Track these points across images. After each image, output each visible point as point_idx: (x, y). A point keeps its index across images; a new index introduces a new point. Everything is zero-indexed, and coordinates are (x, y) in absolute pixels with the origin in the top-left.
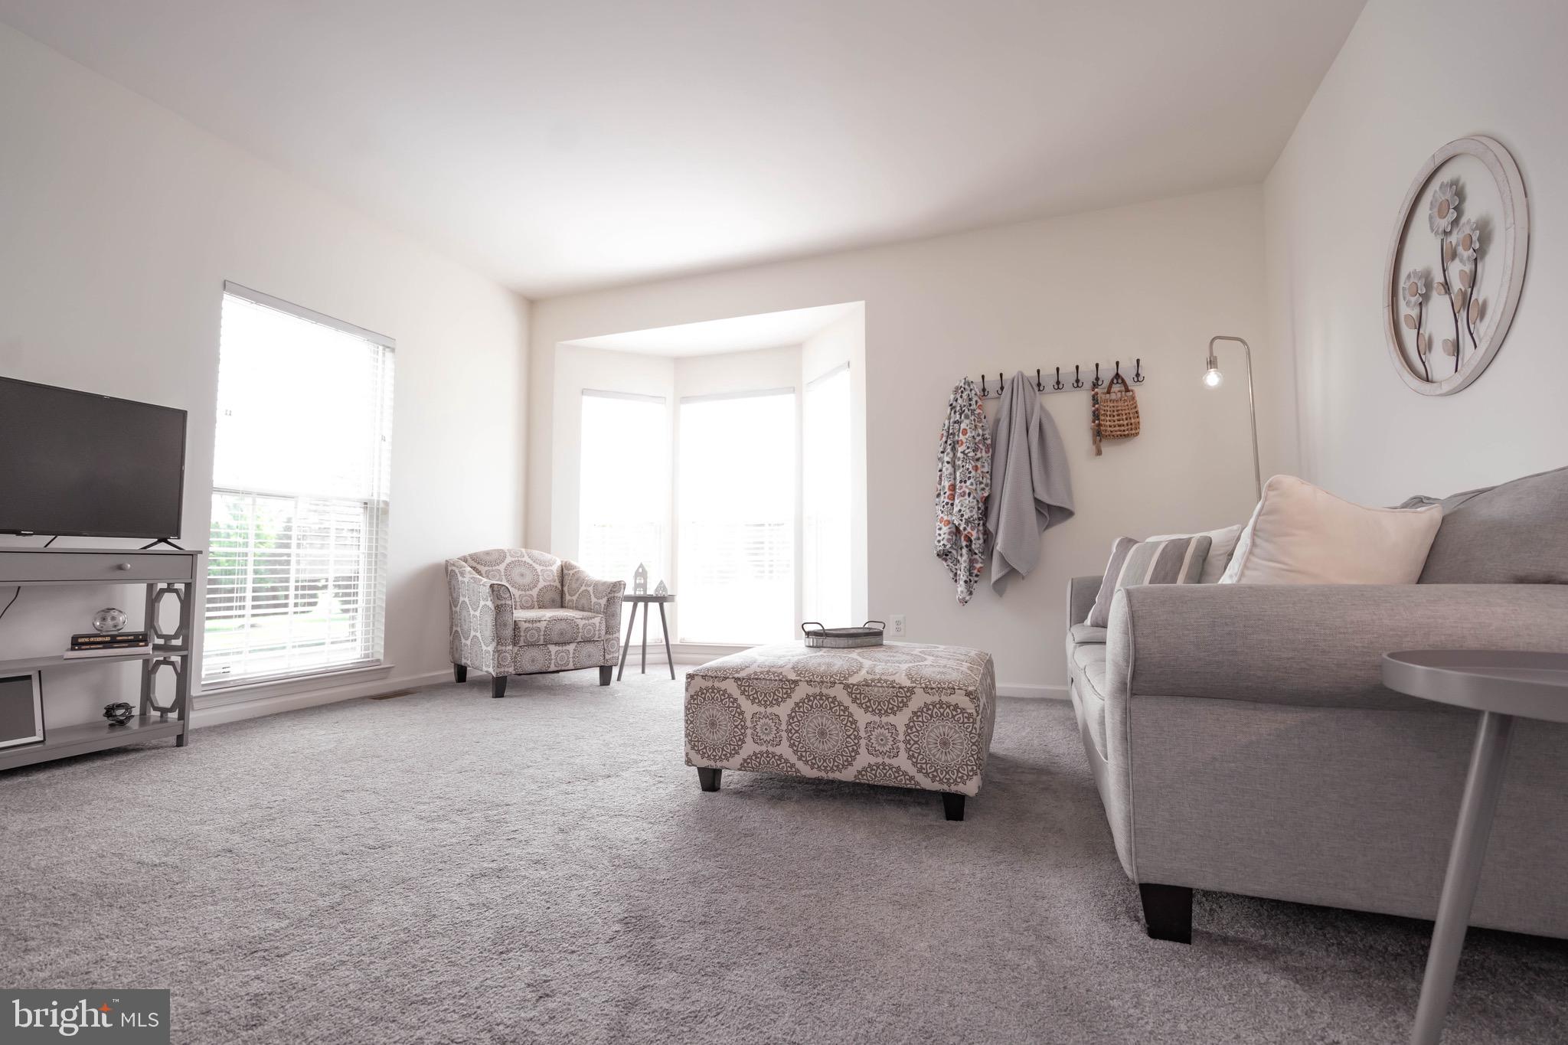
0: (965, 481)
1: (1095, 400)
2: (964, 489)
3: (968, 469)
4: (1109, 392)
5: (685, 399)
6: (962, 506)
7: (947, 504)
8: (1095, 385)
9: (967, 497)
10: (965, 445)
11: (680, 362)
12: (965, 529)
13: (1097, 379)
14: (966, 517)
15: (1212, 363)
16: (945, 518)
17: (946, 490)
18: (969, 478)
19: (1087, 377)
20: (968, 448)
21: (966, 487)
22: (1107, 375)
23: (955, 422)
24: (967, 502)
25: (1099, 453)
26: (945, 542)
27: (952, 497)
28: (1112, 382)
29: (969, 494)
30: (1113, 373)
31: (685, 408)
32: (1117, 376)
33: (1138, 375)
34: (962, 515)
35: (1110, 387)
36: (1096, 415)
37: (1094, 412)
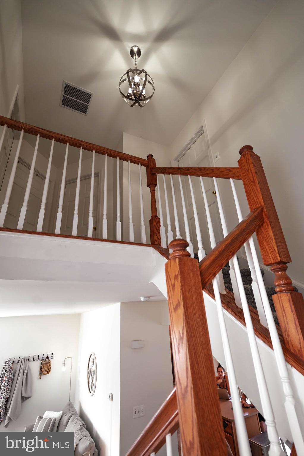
0: (3, 394)
1: (42, 364)
2: (2, 396)
3: (4, 390)
4: (45, 361)
8: (42, 360)
10: (5, 381)
13: (43, 358)
18: (4, 392)
19: (41, 357)
22: (45, 357)
24: (2, 401)
25: (40, 378)
28: (46, 359)
29: (3, 398)
30: (47, 356)
32: (48, 357)
33: (52, 357)
35: (46, 360)
36: (41, 368)
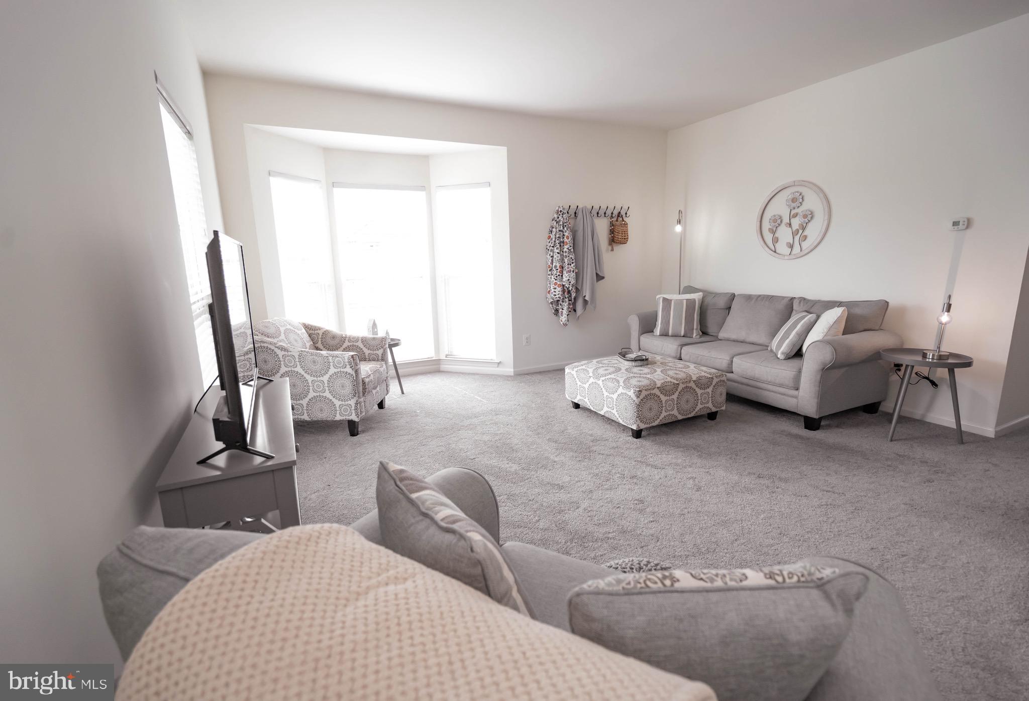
0: (570, 265)
1: (612, 224)
2: (570, 268)
3: (571, 258)
4: (616, 221)
5: (334, 185)
6: (570, 277)
7: (559, 275)
8: (612, 217)
9: (572, 272)
10: (568, 245)
11: (327, 151)
12: (572, 289)
13: (613, 214)
14: (572, 283)
15: (679, 222)
16: (559, 283)
17: (558, 268)
18: (573, 263)
19: (609, 213)
20: (570, 246)
21: (571, 267)
22: (616, 212)
23: (560, 231)
24: (572, 275)
26: (560, 296)
27: (562, 272)
28: (618, 216)
29: (573, 271)
30: (618, 212)
31: (337, 191)
32: (620, 213)
33: (626, 214)
34: (570, 282)
35: (617, 218)
36: (612, 232)
37: (611, 230)
